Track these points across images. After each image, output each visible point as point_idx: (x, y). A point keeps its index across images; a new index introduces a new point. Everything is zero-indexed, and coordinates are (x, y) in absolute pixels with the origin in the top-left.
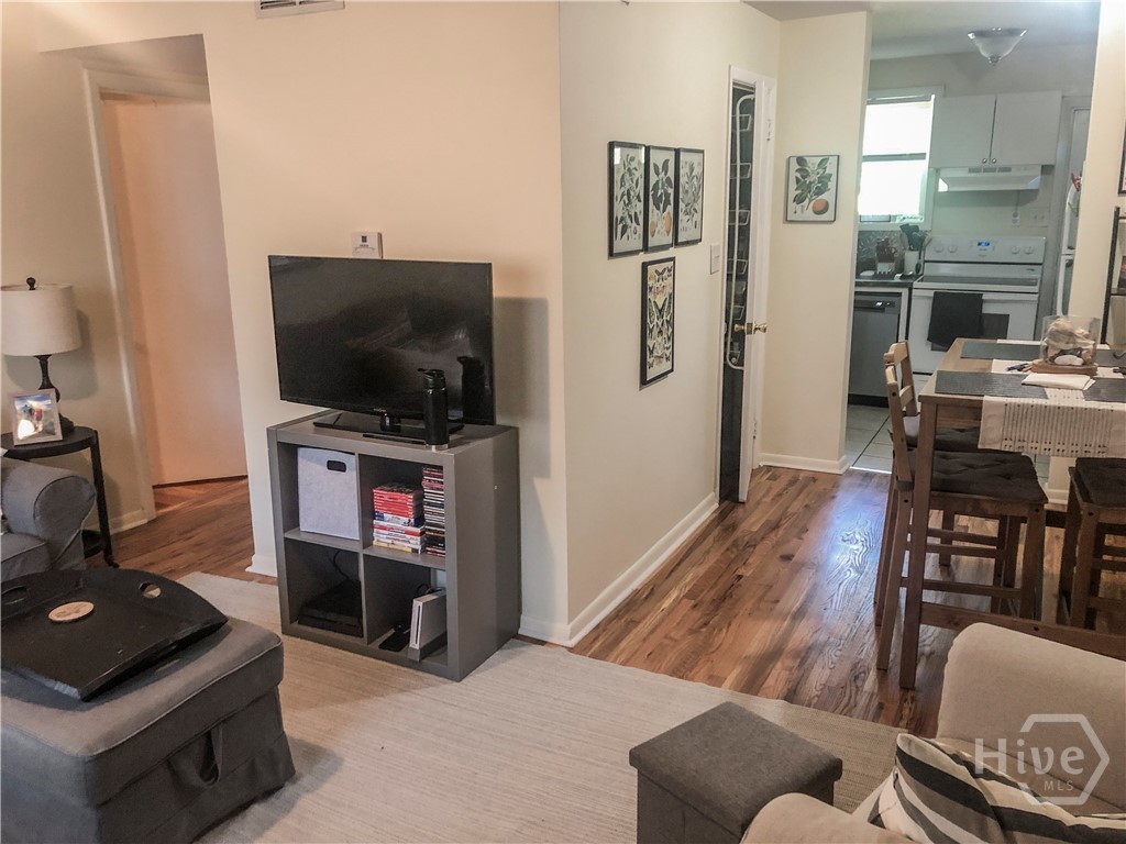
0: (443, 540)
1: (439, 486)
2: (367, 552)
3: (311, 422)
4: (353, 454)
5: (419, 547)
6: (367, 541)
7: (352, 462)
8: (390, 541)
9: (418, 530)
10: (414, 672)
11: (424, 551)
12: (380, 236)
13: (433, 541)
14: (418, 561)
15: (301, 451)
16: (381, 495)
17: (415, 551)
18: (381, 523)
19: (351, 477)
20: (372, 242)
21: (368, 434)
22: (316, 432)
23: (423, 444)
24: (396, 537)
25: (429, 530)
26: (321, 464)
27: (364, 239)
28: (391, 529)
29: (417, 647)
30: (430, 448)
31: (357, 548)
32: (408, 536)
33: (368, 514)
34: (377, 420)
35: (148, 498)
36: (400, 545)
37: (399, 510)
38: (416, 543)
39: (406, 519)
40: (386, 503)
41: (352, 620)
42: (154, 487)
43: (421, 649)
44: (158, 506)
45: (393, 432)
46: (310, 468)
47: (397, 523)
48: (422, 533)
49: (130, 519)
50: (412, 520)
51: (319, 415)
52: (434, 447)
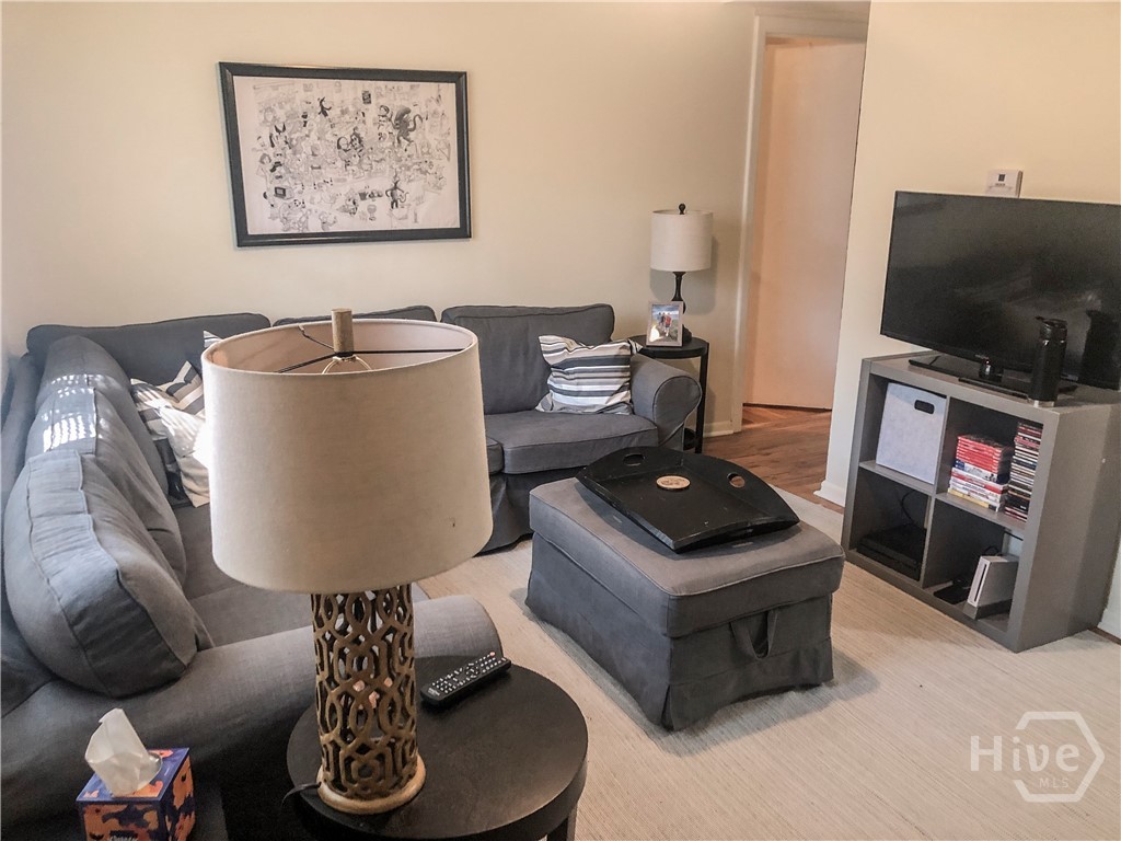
0: (1027, 504)
1: (1034, 445)
2: (941, 498)
3: (908, 359)
4: (945, 397)
5: (998, 505)
6: (942, 487)
7: (941, 406)
8: (967, 492)
9: (1000, 487)
10: (968, 629)
11: (1002, 509)
12: (1021, 175)
13: (1015, 502)
14: (993, 518)
15: (891, 386)
16: (966, 444)
17: (992, 508)
18: (960, 472)
19: (938, 420)
20: (1011, 181)
21: (964, 379)
22: (910, 369)
23: (1024, 398)
24: (975, 489)
25: (1013, 490)
26: (909, 402)
27: (1002, 177)
28: (970, 480)
29: (975, 604)
30: (1033, 403)
31: (931, 491)
32: (989, 492)
33: (949, 461)
34: (976, 367)
35: (738, 413)
36: (976, 498)
37: (982, 462)
38: (995, 500)
39: (990, 473)
40: (969, 453)
41: (911, 562)
42: (744, 405)
43: (979, 608)
44: (745, 421)
45: (993, 382)
46: (898, 404)
47: (978, 475)
48: (1003, 492)
49: (719, 428)
50: (995, 476)
51: (915, 354)
52: (1037, 402)
